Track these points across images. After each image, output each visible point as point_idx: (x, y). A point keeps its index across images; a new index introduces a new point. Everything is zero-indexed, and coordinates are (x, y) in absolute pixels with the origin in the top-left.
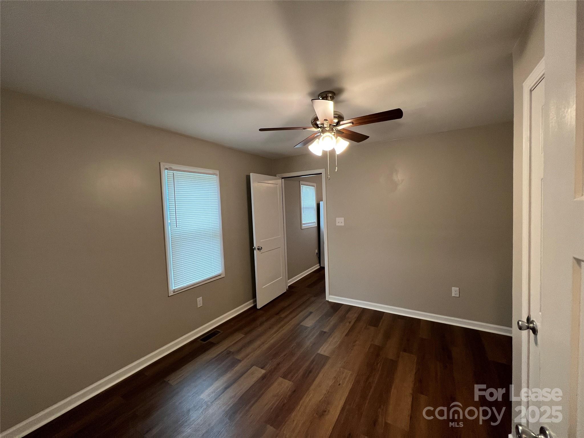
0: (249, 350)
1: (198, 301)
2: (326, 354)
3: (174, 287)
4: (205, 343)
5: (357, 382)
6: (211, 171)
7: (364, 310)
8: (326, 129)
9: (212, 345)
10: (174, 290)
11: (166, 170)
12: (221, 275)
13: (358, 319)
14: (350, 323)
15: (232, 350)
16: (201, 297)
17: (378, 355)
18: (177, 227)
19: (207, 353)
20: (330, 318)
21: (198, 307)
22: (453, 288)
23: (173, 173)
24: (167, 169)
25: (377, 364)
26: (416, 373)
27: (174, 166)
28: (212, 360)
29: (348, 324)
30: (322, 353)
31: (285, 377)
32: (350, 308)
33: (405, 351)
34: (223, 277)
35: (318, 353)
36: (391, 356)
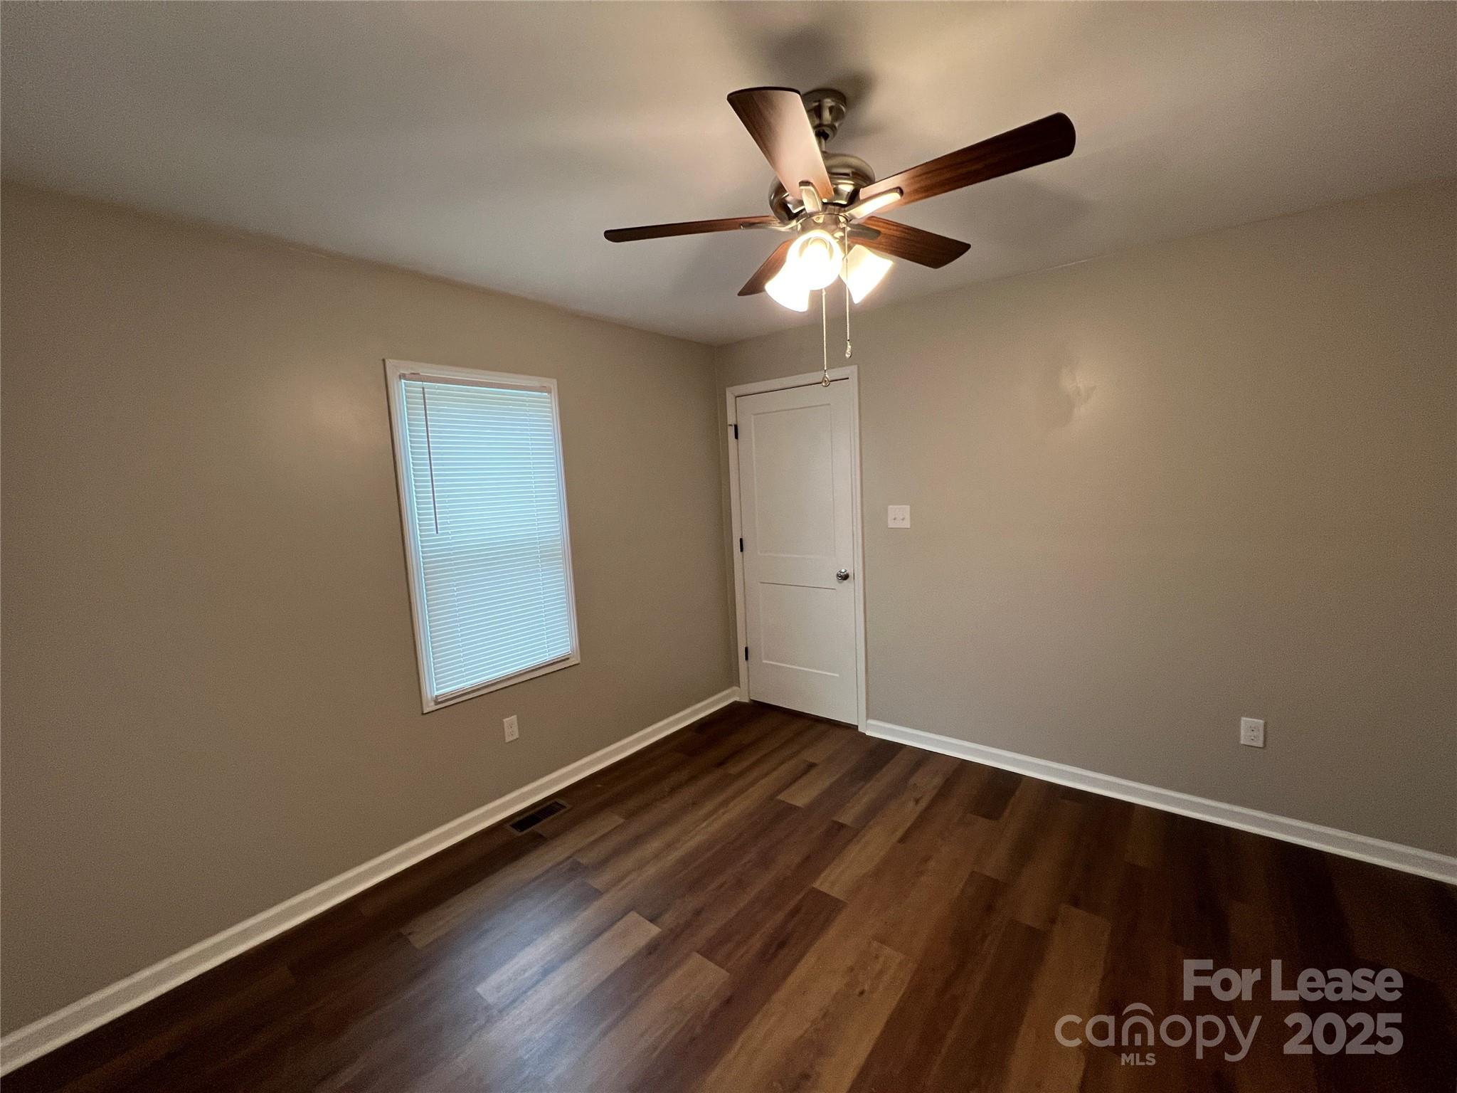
0: (628, 862)
1: (506, 725)
2: (836, 892)
3: (437, 690)
4: (520, 834)
5: (916, 990)
6: (535, 381)
7: (964, 766)
8: (814, 218)
9: (539, 841)
10: (436, 696)
11: (403, 381)
12: (568, 659)
13: (943, 793)
14: (917, 801)
15: (584, 861)
16: (514, 717)
17: (989, 909)
18: (437, 533)
19: (522, 862)
20: (862, 783)
21: (507, 740)
22: (1244, 719)
23: (423, 388)
24: (403, 376)
25: (985, 937)
26: (1104, 979)
27: (426, 370)
28: (529, 883)
29: (911, 804)
30: (824, 888)
31: (709, 952)
32: (924, 758)
33: (1076, 902)
34: (574, 663)
35: (813, 888)
36: (1028, 916)
